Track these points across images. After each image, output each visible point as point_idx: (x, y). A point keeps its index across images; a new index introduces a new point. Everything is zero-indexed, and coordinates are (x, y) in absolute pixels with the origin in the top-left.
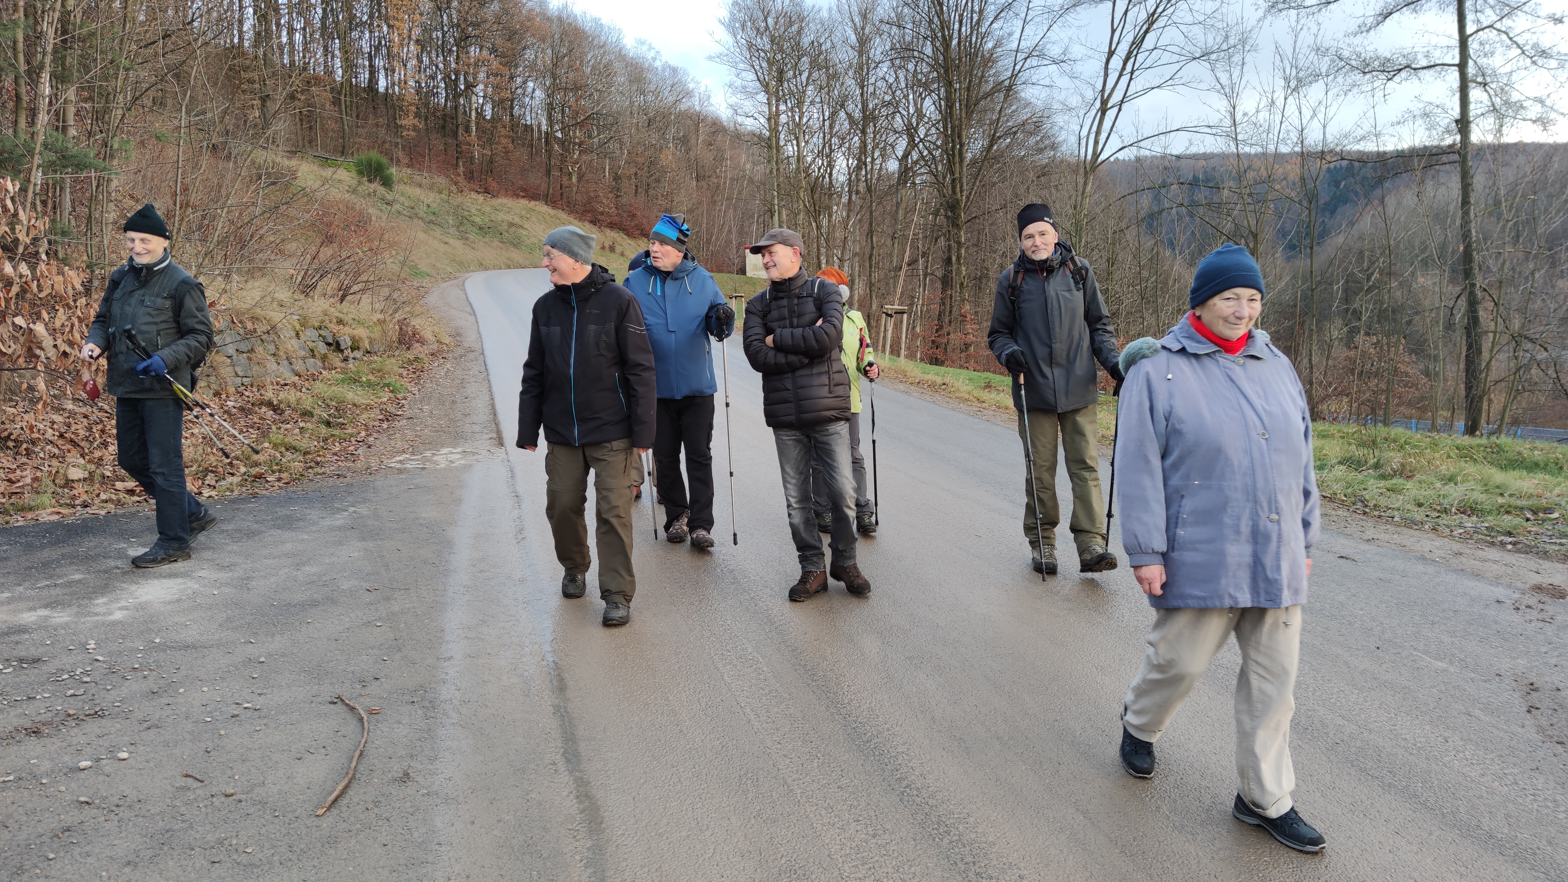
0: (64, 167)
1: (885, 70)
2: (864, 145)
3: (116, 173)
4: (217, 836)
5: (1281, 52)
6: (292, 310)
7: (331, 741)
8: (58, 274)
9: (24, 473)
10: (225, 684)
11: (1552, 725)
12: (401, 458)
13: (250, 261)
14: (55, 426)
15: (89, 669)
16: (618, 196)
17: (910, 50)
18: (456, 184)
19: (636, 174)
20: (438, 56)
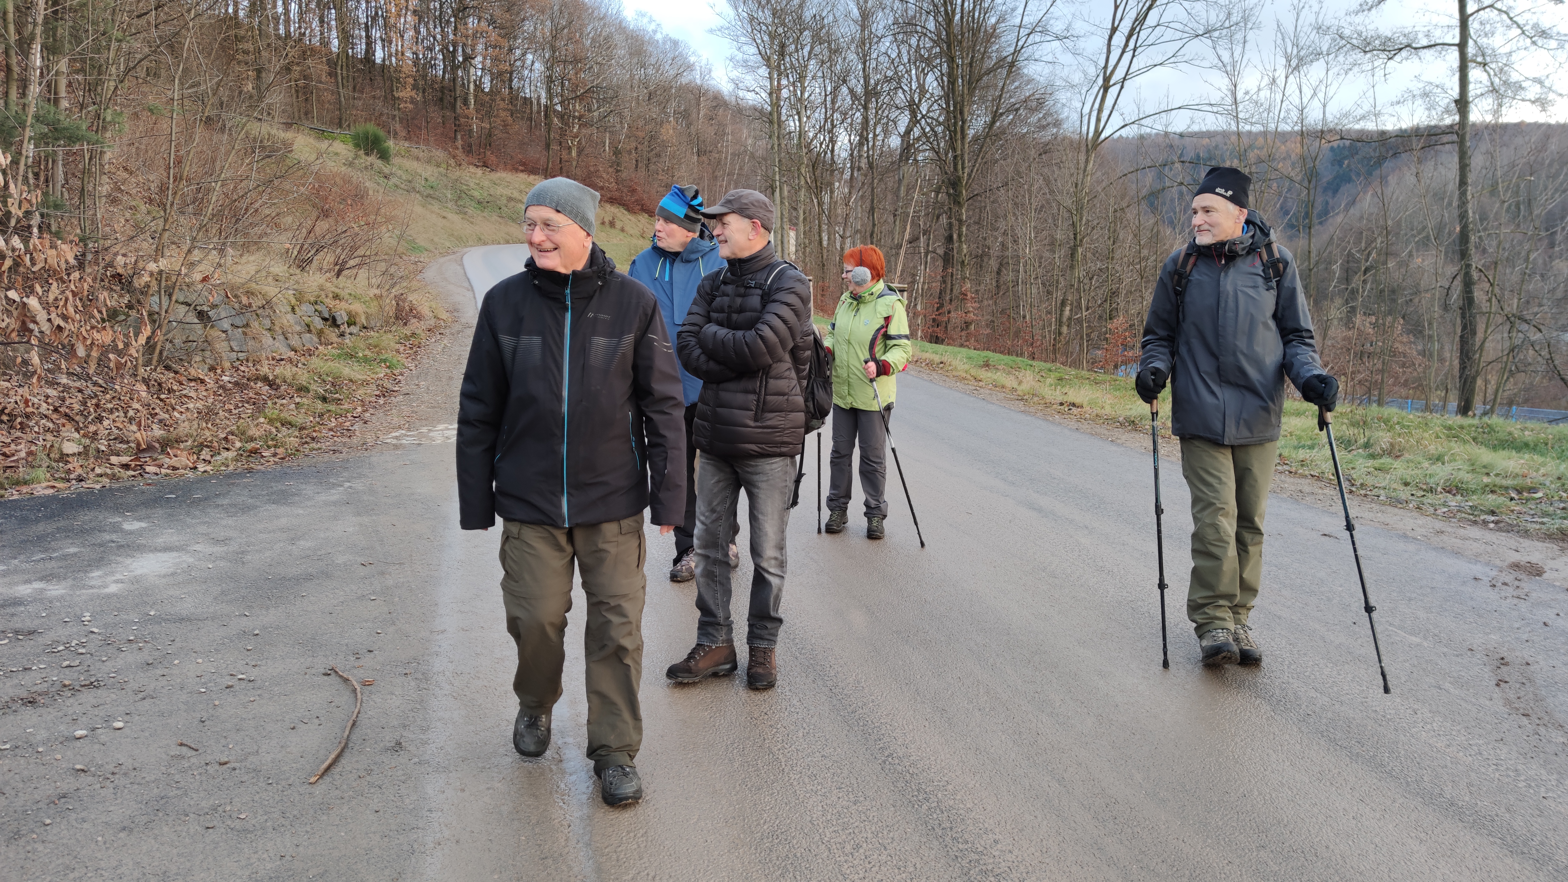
0: (56, 139)
1: (888, 44)
2: (866, 120)
3: (109, 146)
4: (211, 802)
5: (1283, 30)
6: (287, 285)
7: (324, 712)
8: (51, 247)
9: (19, 447)
10: (220, 656)
11: (1519, 698)
12: (397, 434)
13: (246, 235)
14: (50, 400)
15: (84, 640)
16: (618, 171)
17: (913, 24)
18: (454, 157)
19: (636, 148)
20: (435, 27)
